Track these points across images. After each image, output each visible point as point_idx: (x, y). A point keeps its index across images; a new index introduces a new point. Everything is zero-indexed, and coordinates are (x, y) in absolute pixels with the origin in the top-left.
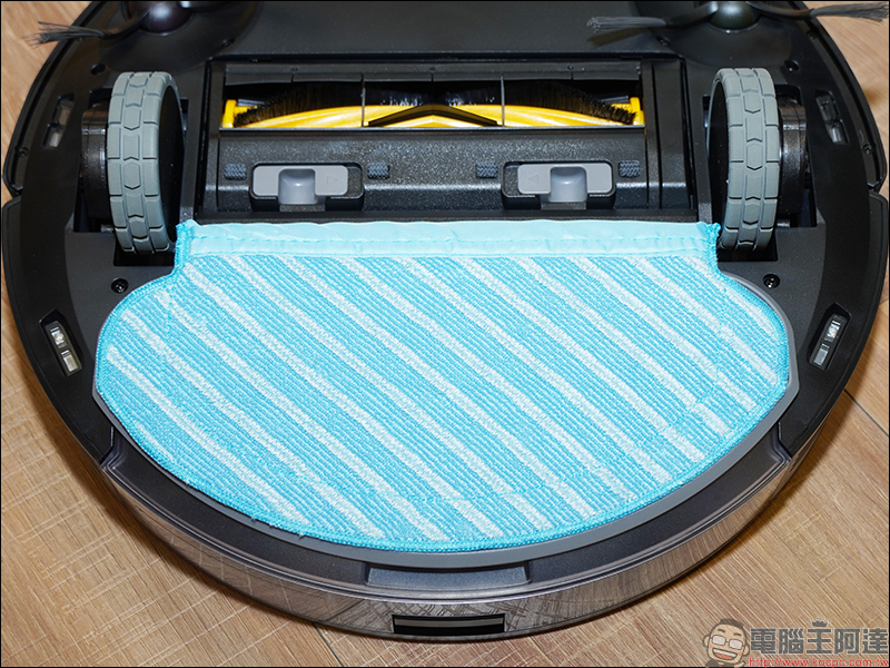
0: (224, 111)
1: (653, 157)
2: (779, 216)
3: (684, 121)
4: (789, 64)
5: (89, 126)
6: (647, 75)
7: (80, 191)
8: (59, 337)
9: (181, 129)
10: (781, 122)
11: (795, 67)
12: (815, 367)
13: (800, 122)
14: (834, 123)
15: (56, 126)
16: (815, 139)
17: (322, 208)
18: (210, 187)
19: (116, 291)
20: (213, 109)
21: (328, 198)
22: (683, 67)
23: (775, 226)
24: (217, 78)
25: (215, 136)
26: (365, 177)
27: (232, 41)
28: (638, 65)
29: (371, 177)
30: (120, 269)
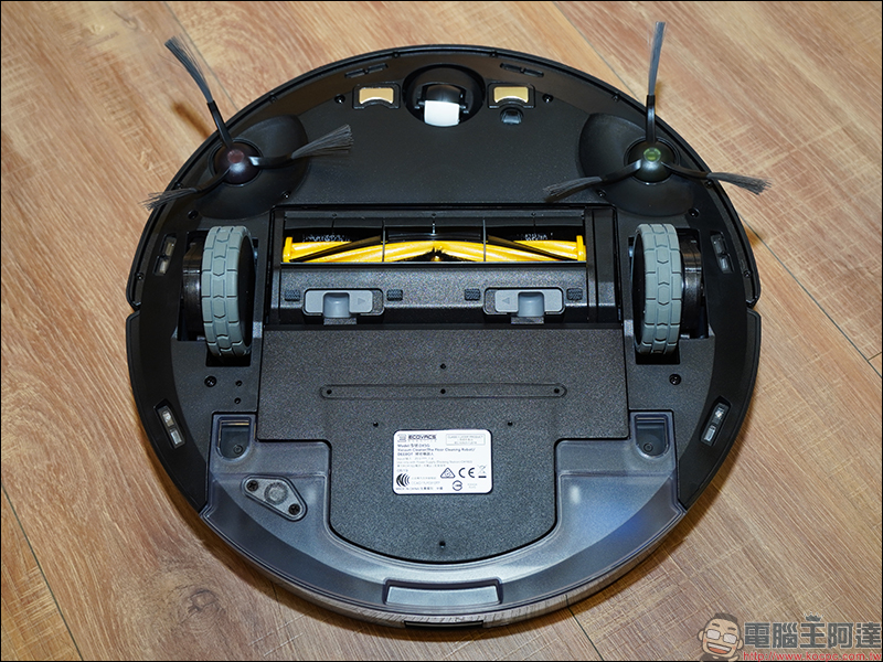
0: (284, 245)
1: (592, 284)
2: (682, 331)
3: (615, 256)
4: (692, 211)
5: (188, 268)
6: (589, 220)
7: (182, 308)
8: (168, 417)
9: (253, 255)
10: (683, 266)
11: (696, 214)
12: (705, 444)
13: (697, 266)
14: (722, 255)
15: (164, 257)
16: (709, 272)
17: (353, 322)
18: (274, 305)
19: (209, 385)
20: (275, 246)
21: (359, 314)
22: (615, 213)
23: (679, 337)
24: (279, 222)
25: (277, 268)
26: (385, 299)
27: (289, 193)
28: (582, 212)
29: (389, 299)
30: (211, 369)
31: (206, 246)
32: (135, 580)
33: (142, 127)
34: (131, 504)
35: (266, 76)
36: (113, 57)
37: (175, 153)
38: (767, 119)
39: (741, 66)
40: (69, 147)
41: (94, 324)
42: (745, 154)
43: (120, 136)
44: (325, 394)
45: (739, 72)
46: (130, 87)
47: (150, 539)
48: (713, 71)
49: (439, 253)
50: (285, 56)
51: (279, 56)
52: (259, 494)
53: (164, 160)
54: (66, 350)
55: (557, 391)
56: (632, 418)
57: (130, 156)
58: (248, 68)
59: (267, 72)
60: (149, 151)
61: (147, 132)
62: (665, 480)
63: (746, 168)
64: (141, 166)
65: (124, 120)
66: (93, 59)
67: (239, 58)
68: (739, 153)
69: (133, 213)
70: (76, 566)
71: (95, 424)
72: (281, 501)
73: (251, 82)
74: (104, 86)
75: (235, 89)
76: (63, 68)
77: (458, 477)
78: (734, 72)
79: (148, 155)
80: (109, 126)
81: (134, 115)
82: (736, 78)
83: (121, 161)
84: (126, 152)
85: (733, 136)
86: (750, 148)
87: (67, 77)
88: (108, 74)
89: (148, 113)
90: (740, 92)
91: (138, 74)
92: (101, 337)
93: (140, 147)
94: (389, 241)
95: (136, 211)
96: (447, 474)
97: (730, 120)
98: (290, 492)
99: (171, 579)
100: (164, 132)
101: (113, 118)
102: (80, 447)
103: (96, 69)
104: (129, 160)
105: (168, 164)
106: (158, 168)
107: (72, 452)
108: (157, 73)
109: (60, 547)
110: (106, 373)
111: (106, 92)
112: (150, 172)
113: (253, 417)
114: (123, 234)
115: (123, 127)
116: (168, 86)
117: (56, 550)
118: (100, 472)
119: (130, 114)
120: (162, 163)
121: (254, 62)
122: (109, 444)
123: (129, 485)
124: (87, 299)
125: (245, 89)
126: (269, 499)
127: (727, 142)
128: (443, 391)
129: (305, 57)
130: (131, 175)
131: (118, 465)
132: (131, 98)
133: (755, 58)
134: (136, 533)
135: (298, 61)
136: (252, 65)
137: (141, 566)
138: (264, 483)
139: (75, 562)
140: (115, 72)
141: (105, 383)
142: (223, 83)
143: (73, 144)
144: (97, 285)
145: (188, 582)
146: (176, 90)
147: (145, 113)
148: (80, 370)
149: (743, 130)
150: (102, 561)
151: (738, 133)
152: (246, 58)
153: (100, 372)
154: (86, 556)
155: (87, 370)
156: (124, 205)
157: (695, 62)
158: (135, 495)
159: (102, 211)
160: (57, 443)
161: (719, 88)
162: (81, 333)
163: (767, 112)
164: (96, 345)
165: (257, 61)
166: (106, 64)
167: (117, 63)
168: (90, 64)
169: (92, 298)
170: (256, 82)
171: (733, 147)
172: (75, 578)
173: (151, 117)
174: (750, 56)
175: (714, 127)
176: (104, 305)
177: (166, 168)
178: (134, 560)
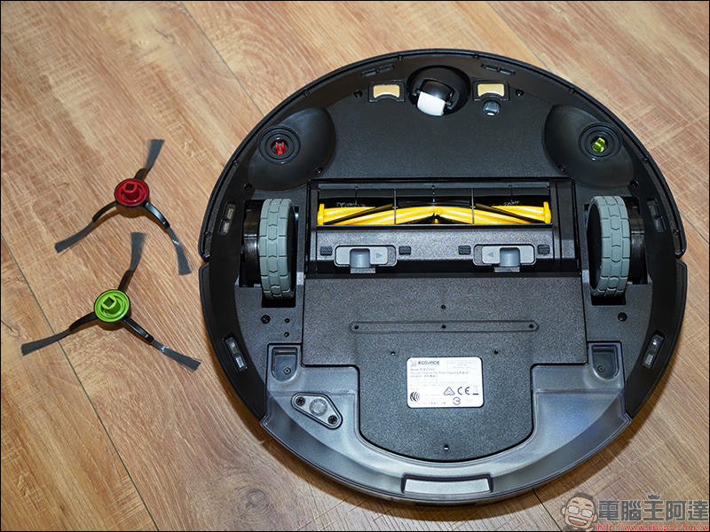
0: (318, 210)
1: (557, 241)
3: (574, 219)
4: (632, 182)
5: (247, 233)
6: (553, 190)
10: (631, 230)
11: (636, 185)
12: (645, 367)
13: (641, 230)
14: (657, 217)
15: (227, 220)
16: (649, 231)
17: (373, 271)
18: (313, 258)
19: (264, 323)
21: (377, 265)
22: (573, 184)
24: (314, 193)
25: (314, 229)
26: (398, 253)
27: (321, 169)
28: (548, 184)
29: (400, 254)
30: (265, 309)
31: (262, 217)
32: (203, 484)
33: (184, 122)
34: (196, 424)
35: (276, 78)
36: (158, 66)
37: (210, 142)
38: (666, 101)
39: (643, 59)
40: (129, 140)
41: (158, 282)
42: (651, 129)
43: (167, 130)
44: (354, 330)
45: (642, 63)
46: (172, 90)
47: (212, 451)
48: (622, 62)
49: (438, 217)
50: (291, 62)
51: (285, 61)
52: (306, 408)
53: (202, 148)
54: (137, 303)
55: (531, 326)
56: (590, 347)
57: (176, 146)
58: (262, 72)
59: (278, 75)
60: (190, 142)
61: (188, 126)
62: (616, 396)
63: (652, 141)
64: (185, 154)
65: (169, 117)
66: (141, 68)
67: (255, 65)
68: (646, 128)
69: (181, 192)
70: (157, 474)
71: (164, 362)
72: (322, 414)
73: (266, 83)
74: (152, 90)
75: (253, 89)
76: (119, 76)
77: (457, 395)
78: (639, 63)
79: (190, 145)
80: (158, 122)
81: (177, 112)
82: (641, 68)
83: (169, 150)
84: (173, 143)
85: (641, 115)
86: (654, 124)
87: (122, 84)
88: (155, 81)
89: (188, 111)
90: (644, 79)
91: (178, 80)
92: (164, 291)
93: (183, 139)
94: (399, 207)
95: (184, 190)
96: (449, 391)
97: (638, 102)
98: (329, 406)
99: (231, 482)
100: (201, 126)
101: (161, 116)
102: (153, 380)
103: (145, 76)
104: (176, 150)
105: (206, 152)
106: (198, 155)
107: (148, 384)
108: (192, 78)
109: (144, 460)
110: (170, 321)
111: (153, 95)
112: (192, 159)
113: (299, 347)
114: (175, 209)
115: (169, 123)
116: (201, 89)
117: (141, 462)
118: (171, 400)
119: (173, 113)
120: (201, 151)
121: (266, 67)
122: (176, 377)
123: (194, 409)
124: (151, 262)
125: (261, 89)
126: (313, 412)
127: (636, 120)
128: (444, 327)
129: (306, 62)
130: (178, 161)
131: (184, 393)
132: (173, 99)
133: (654, 51)
134: (202, 447)
135: (301, 65)
136: (265, 70)
137: (207, 473)
138: (309, 399)
139: (156, 471)
140: (159, 78)
141: (170, 329)
142: (244, 85)
143: (131, 138)
144: (158, 251)
145: (244, 484)
146: (208, 92)
147: (185, 111)
148: (149, 319)
149: (648, 110)
150: (177, 470)
151: (644, 113)
152: (260, 64)
153: (165, 320)
154: (165, 466)
155: (155, 319)
156: (174, 186)
157: (608, 56)
158: (198, 417)
159: (158, 191)
160: (136, 378)
161: (627, 77)
162: (148, 289)
163: (665, 95)
164: (160, 298)
165: (269, 66)
166: (152, 72)
167: (160, 71)
168: (139, 73)
169: (155, 261)
170: (270, 83)
171: (641, 124)
172: (157, 483)
173: (190, 114)
174: (651, 51)
175: (625, 109)
176: (164, 266)
177: (204, 155)
178: (201, 468)
